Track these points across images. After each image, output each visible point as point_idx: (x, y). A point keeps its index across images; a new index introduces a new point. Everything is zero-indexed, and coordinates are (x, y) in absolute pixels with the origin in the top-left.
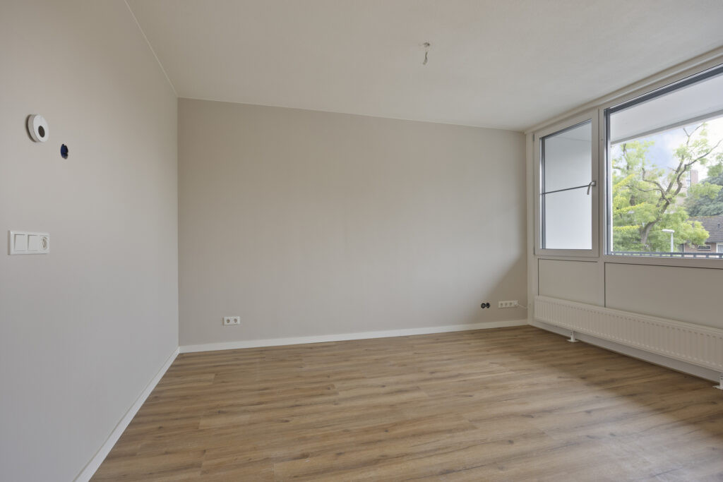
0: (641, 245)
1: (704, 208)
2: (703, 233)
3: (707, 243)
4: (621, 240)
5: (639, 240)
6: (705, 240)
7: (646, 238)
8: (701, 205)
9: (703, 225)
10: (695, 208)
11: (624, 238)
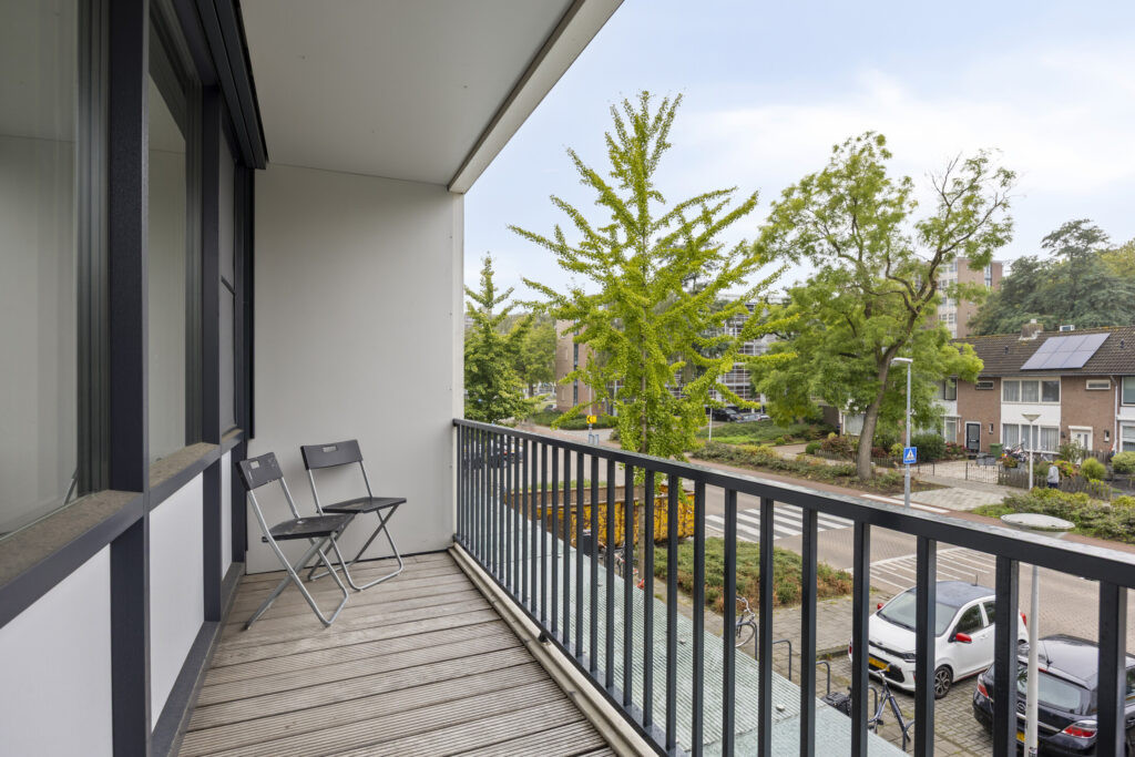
0: (878, 383)
1: (1004, 322)
2: (974, 362)
3: (979, 378)
4: (849, 375)
5: (875, 375)
6: (978, 374)
7: (886, 372)
8: (1001, 316)
9: (975, 349)
10: (992, 322)
11: (853, 373)
